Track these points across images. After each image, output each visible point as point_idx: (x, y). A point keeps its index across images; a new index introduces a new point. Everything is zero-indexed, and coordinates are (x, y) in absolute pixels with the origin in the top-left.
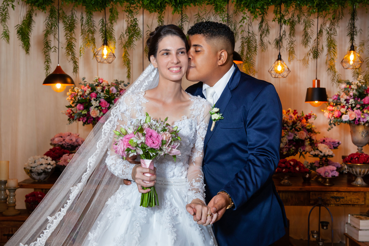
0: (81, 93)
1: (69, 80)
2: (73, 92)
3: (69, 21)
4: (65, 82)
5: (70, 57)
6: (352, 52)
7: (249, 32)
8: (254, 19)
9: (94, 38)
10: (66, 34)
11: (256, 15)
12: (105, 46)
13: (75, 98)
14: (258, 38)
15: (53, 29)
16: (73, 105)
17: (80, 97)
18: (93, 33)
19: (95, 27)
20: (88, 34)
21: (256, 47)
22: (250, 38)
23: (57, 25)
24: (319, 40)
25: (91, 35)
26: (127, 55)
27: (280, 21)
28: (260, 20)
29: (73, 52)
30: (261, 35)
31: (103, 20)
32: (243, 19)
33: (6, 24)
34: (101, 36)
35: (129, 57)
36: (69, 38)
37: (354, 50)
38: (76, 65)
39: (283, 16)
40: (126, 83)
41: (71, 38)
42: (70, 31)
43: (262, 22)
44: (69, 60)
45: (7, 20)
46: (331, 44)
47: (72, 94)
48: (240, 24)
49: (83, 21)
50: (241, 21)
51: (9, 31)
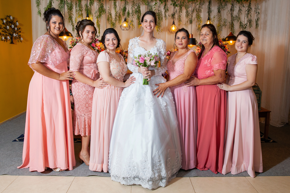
0: (76, 41)
1: (70, 35)
2: (72, 41)
3: (70, 5)
4: (68, 35)
5: (71, 23)
6: (209, 21)
7: (159, 10)
8: (161, 4)
9: (82, 14)
10: (68, 12)
11: (162, 2)
12: (87, 17)
13: (73, 43)
14: (163, 13)
15: (62, 9)
19: (82, 8)
20: (79, 12)
21: (162, 18)
22: (160, 13)
23: (64, 7)
24: (192, 15)
25: (80, 12)
26: (98, 22)
27: (174, 5)
28: (164, 4)
29: (72, 21)
30: (165, 12)
31: (87, 4)
32: (155, 4)
33: (40, 7)
34: (86, 13)
36: (70, 14)
38: (74, 27)
39: (175, 2)
40: (98, 36)
41: (71, 14)
42: (70, 10)
43: (165, 5)
44: (70, 25)
45: (40, 5)
46: (198, 17)
47: (71, 41)
48: (154, 6)
49: (77, 5)
50: (155, 5)
51: (41, 11)
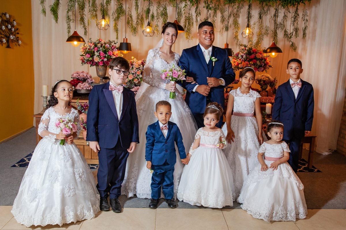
0: (89, 48)
1: (82, 40)
2: (84, 47)
3: (82, 4)
4: (79, 41)
5: (82, 25)
6: (248, 28)
7: (189, 14)
8: (192, 6)
9: (97, 15)
10: (80, 12)
11: (193, 4)
12: (103, 19)
13: (85, 50)
14: (194, 17)
15: (72, 8)
16: (84, 55)
17: (88, 50)
18: (96, 11)
19: (97, 8)
20: (93, 12)
21: (193, 23)
22: (190, 17)
23: (74, 6)
24: (229, 20)
25: (94, 12)
26: (116, 25)
27: (207, 8)
28: (195, 7)
29: (84, 23)
30: (196, 16)
31: (102, 3)
32: (185, 6)
33: (44, 4)
34: (101, 13)
35: (117, 26)
36: (82, 14)
37: (248, 27)
38: (86, 30)
39: (209, 5)
40: (115, 42)
41: (83, 14)
42: (82, 10)
43: (197, 8)
44: (82, 27)
45: (44, 2)
46: (236, 23)
47: (83, 48)
48: (184, 9)
49: (90, 4)
50: (184, 7)
51: (45, 9)
